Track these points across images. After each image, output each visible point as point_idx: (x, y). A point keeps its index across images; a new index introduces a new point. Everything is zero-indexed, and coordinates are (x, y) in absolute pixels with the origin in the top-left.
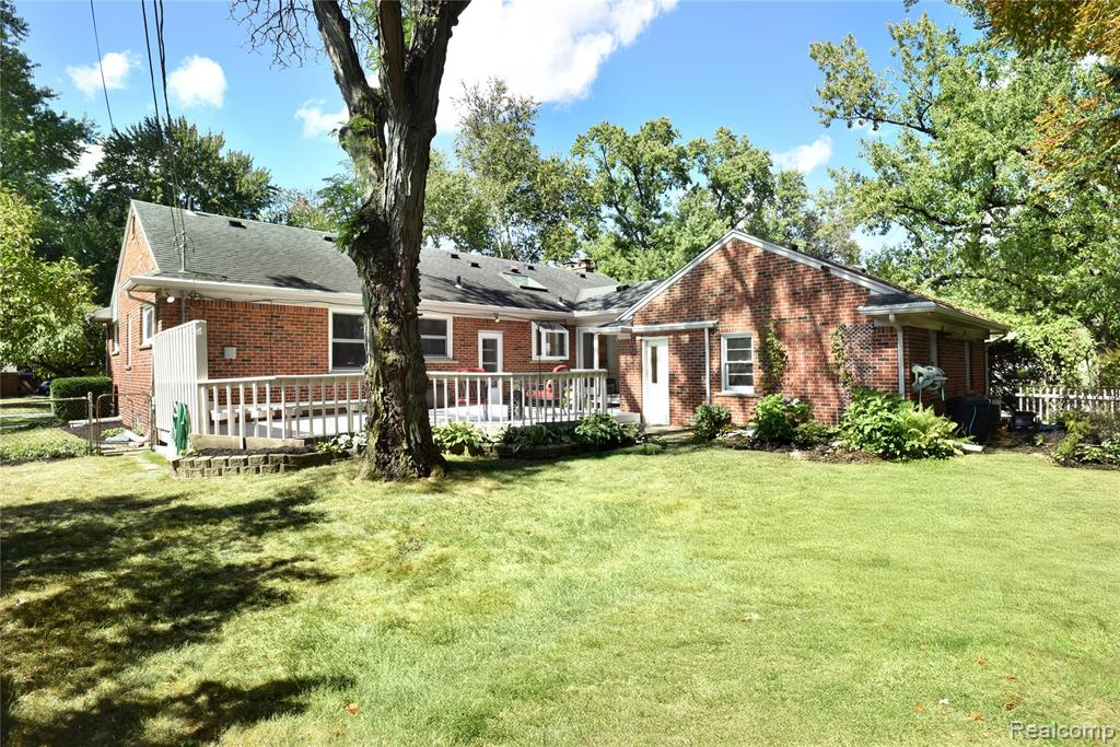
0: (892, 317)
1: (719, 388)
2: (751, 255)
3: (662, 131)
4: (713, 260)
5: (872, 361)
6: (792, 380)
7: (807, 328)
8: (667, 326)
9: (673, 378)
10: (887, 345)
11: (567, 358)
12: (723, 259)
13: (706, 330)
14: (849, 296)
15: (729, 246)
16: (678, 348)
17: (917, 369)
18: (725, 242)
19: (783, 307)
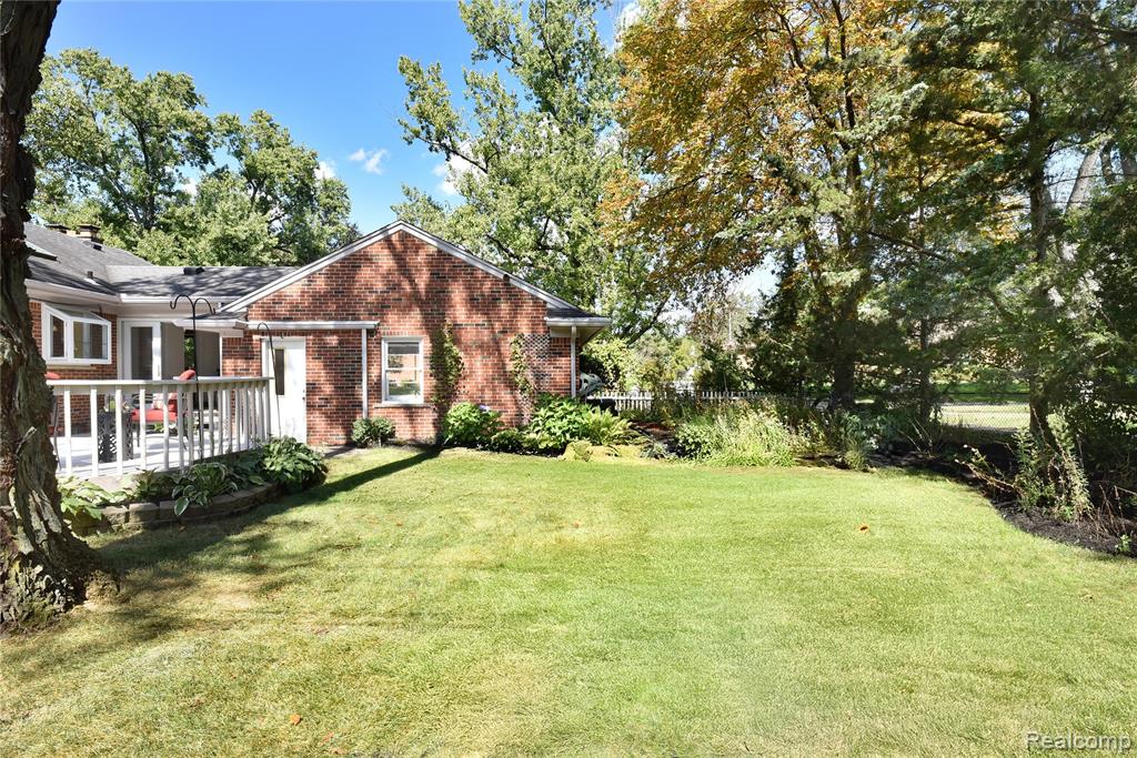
0: (574, 329)
1: (379, 399)
2: (421, 252)
3: (183, 89)
4: (373, 251)
5: (549, 369)
6: (468, 388)
7: (486, 336)
8: (306, 324)
9: (312, 388)
10: (561, 355)
11: (109, 361)
12: (386, 252)
13: (364, 333)
14: (528, 308)
15: (395, 238)
16: (319, 351)
17: (585, 376)
18: (390, 232)
19: (460, 312)
